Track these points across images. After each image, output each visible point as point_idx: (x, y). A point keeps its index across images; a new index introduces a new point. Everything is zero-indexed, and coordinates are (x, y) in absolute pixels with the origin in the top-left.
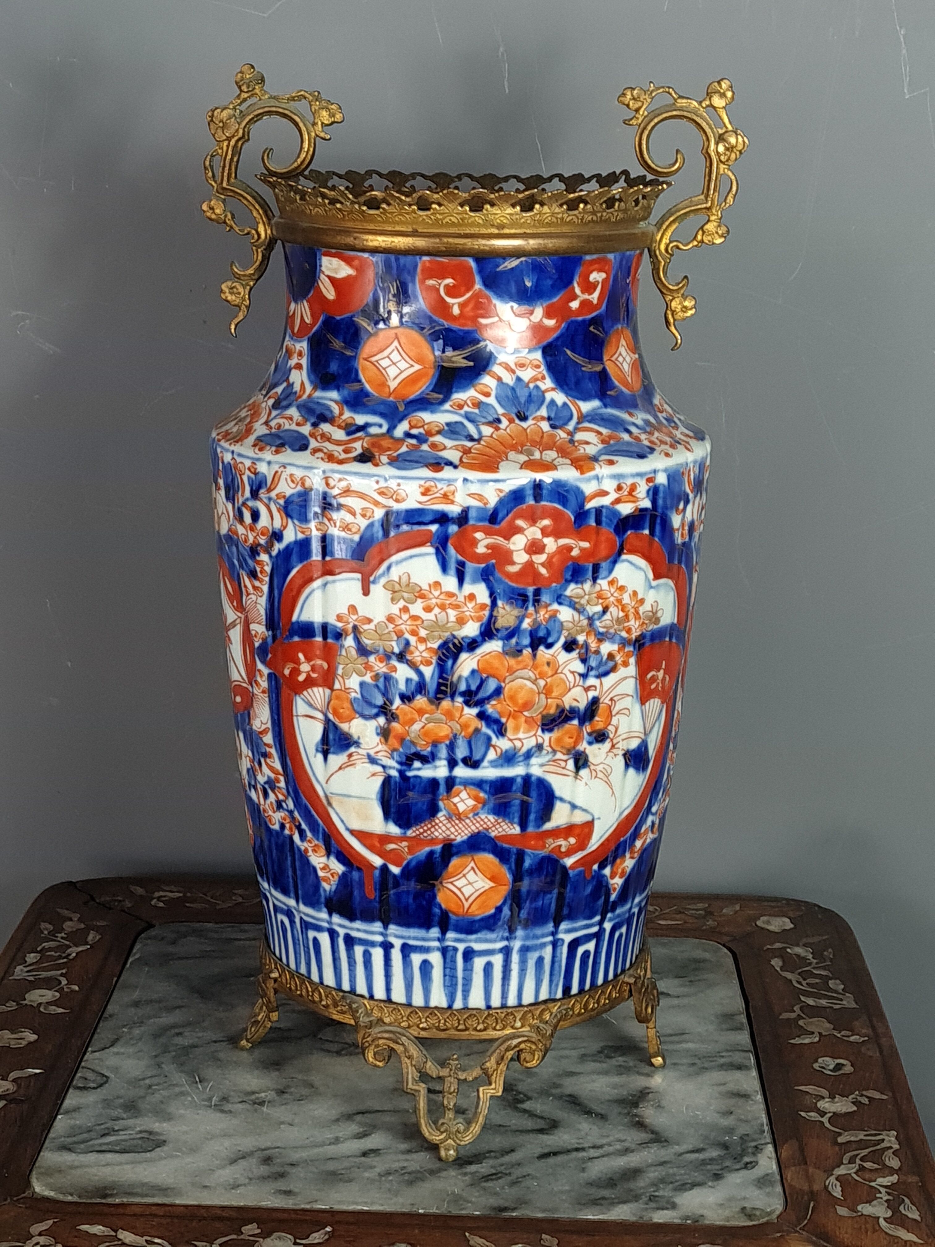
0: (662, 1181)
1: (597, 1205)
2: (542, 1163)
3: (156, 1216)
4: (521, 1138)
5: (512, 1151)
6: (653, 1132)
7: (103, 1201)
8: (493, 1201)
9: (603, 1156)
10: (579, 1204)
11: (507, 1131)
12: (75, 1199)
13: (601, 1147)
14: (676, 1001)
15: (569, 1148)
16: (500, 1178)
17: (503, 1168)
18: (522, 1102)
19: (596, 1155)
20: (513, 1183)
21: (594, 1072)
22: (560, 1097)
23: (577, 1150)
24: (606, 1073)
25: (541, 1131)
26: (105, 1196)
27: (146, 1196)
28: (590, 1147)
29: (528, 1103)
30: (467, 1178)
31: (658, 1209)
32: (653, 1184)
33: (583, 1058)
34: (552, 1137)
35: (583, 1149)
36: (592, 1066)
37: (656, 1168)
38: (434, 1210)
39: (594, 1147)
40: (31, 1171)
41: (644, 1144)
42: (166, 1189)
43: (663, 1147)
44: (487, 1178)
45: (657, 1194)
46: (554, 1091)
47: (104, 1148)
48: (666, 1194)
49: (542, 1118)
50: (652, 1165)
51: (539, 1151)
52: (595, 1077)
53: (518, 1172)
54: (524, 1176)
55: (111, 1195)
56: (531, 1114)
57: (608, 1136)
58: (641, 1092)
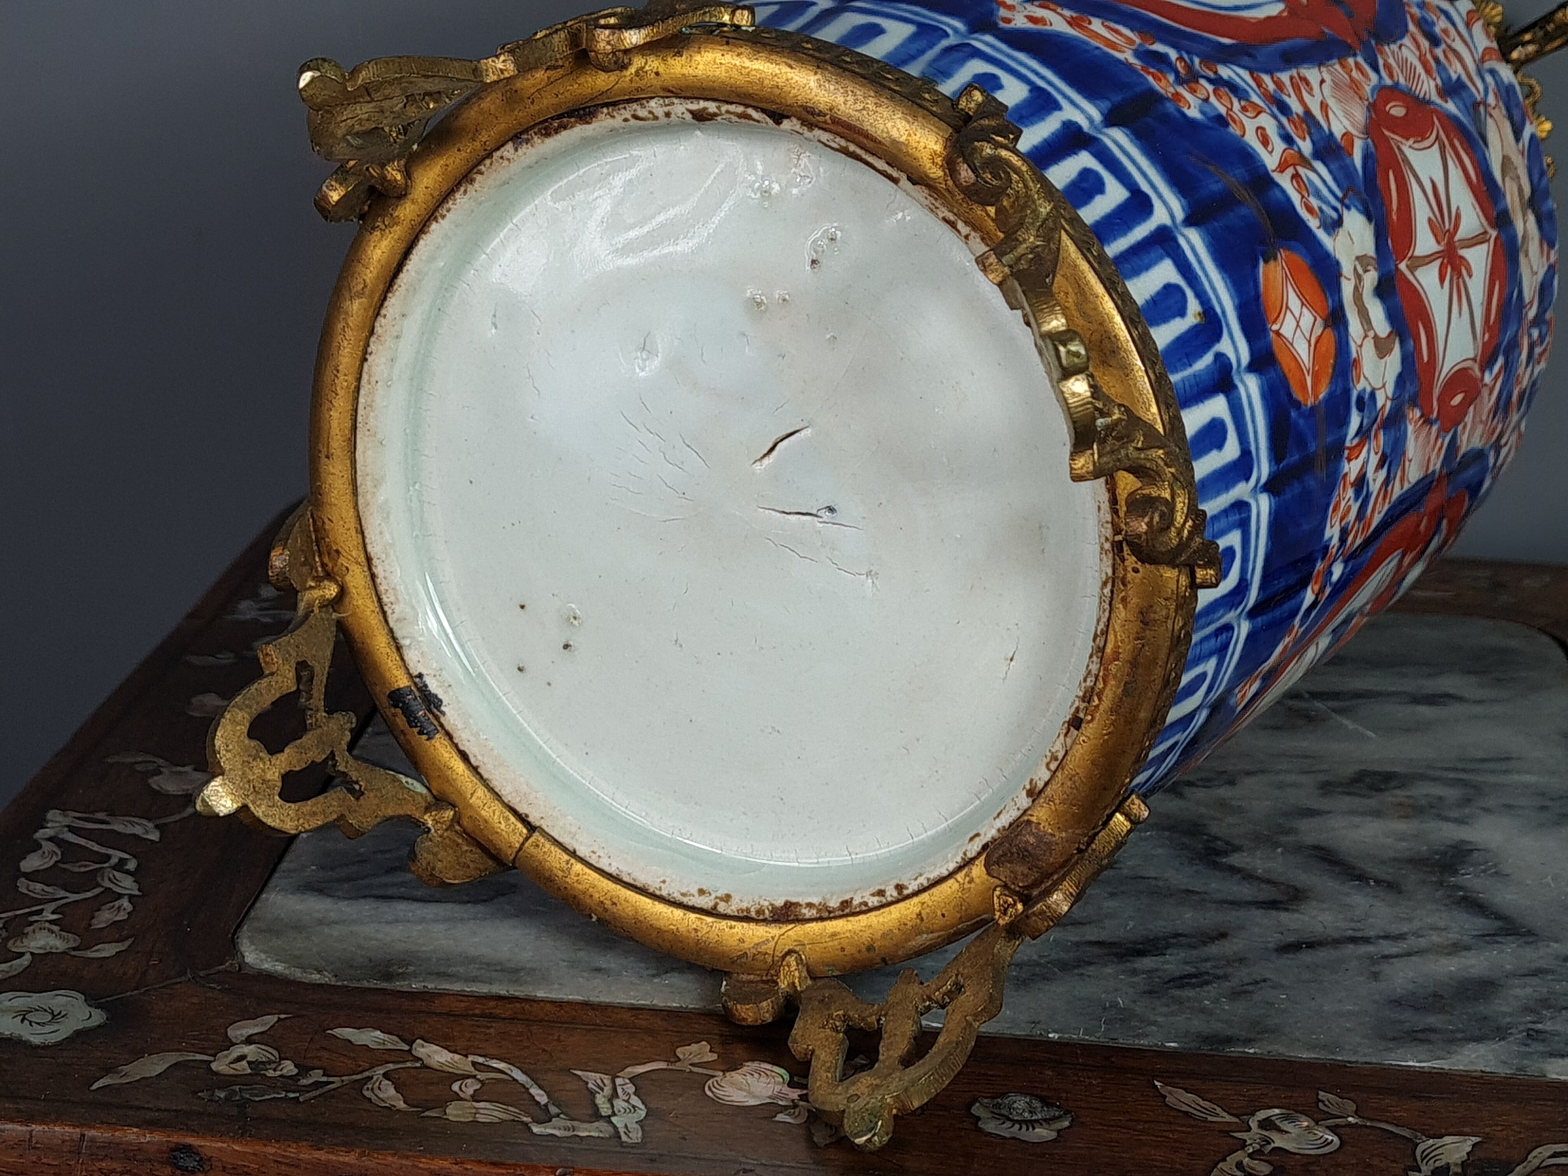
0: (1545, 1003)
1: (1422, 1041)
2: (1287, 960)
3: (492, 1017)
4: (1233, 916)
5: (1223, 935)
6: (1498, 916)
7: (385, 985)
8: (1198, 1025)
9: (1409, 955)
10: (1383, 1038)
11: (1203, 900)
12: (327, 978)
13: (1401, 937)
14: (1478, 709)
15: (1336, 935)
16: (1207, 983)
17: (1209, 964)
18: (1226, 853)
19: (1394, 950)
20: (1237, 994)
21: (1353, 812)
22: (1299, 849)
23: (1354, 940)
24: (1377, 814)
25: (1272, 905)
26: (389, 977)
27: (474, 980)
28: (1379, 937)
29: (1236, 855)
30: (1136, 979)
31: (1552, 1055)
32: (1527, 1009)
33: (1327, 788)
34: (1296, 915)
35: (1366, 940)
36: (1346, 802)
37: (1528, 980)
38: (1079, 1036)
39: (1386, 937)
40: (239, 926)
41: (1488, 938)
42: (516, 971)
43: (1527, 943)
44: (1181, 981)
45: (1539, 1026)
46: (1284, 839)
47: (390, 891)
48: (1558, 1027)
49: (1269, 882)
50: (1514, 975)
51: (1274, 939)
52: (1357, 820)
53: (1242, 975)
54: (1257, 983)
55: (403, 976)
56: (1248, 876)
57: (1410, 920)
58: (1454, 847)
